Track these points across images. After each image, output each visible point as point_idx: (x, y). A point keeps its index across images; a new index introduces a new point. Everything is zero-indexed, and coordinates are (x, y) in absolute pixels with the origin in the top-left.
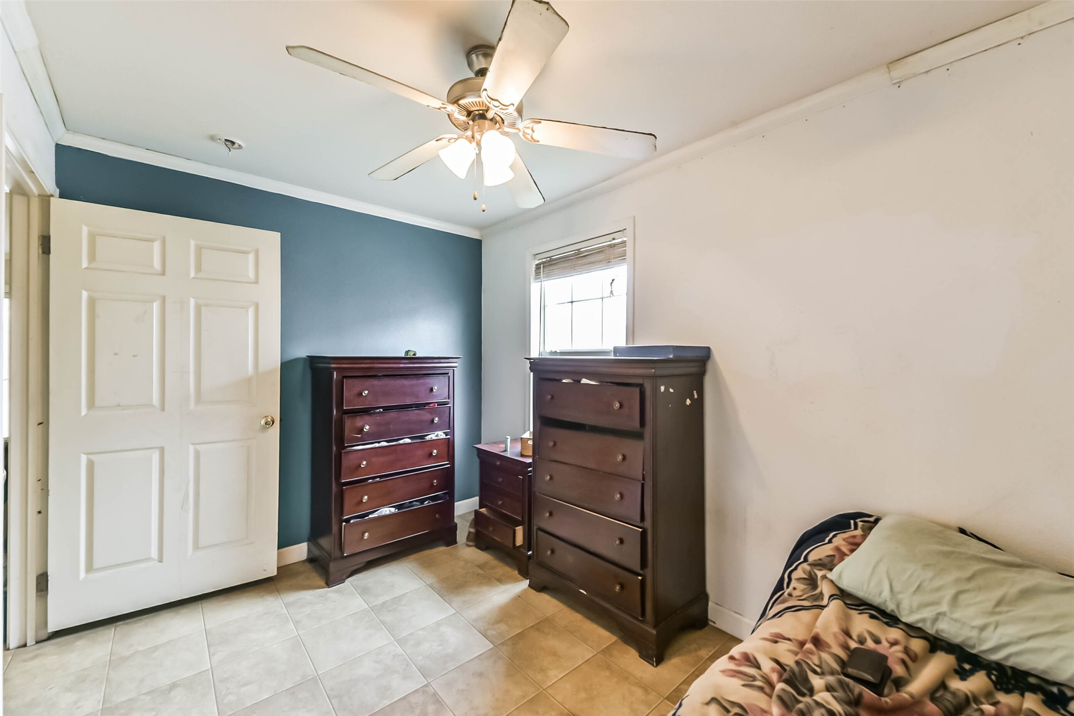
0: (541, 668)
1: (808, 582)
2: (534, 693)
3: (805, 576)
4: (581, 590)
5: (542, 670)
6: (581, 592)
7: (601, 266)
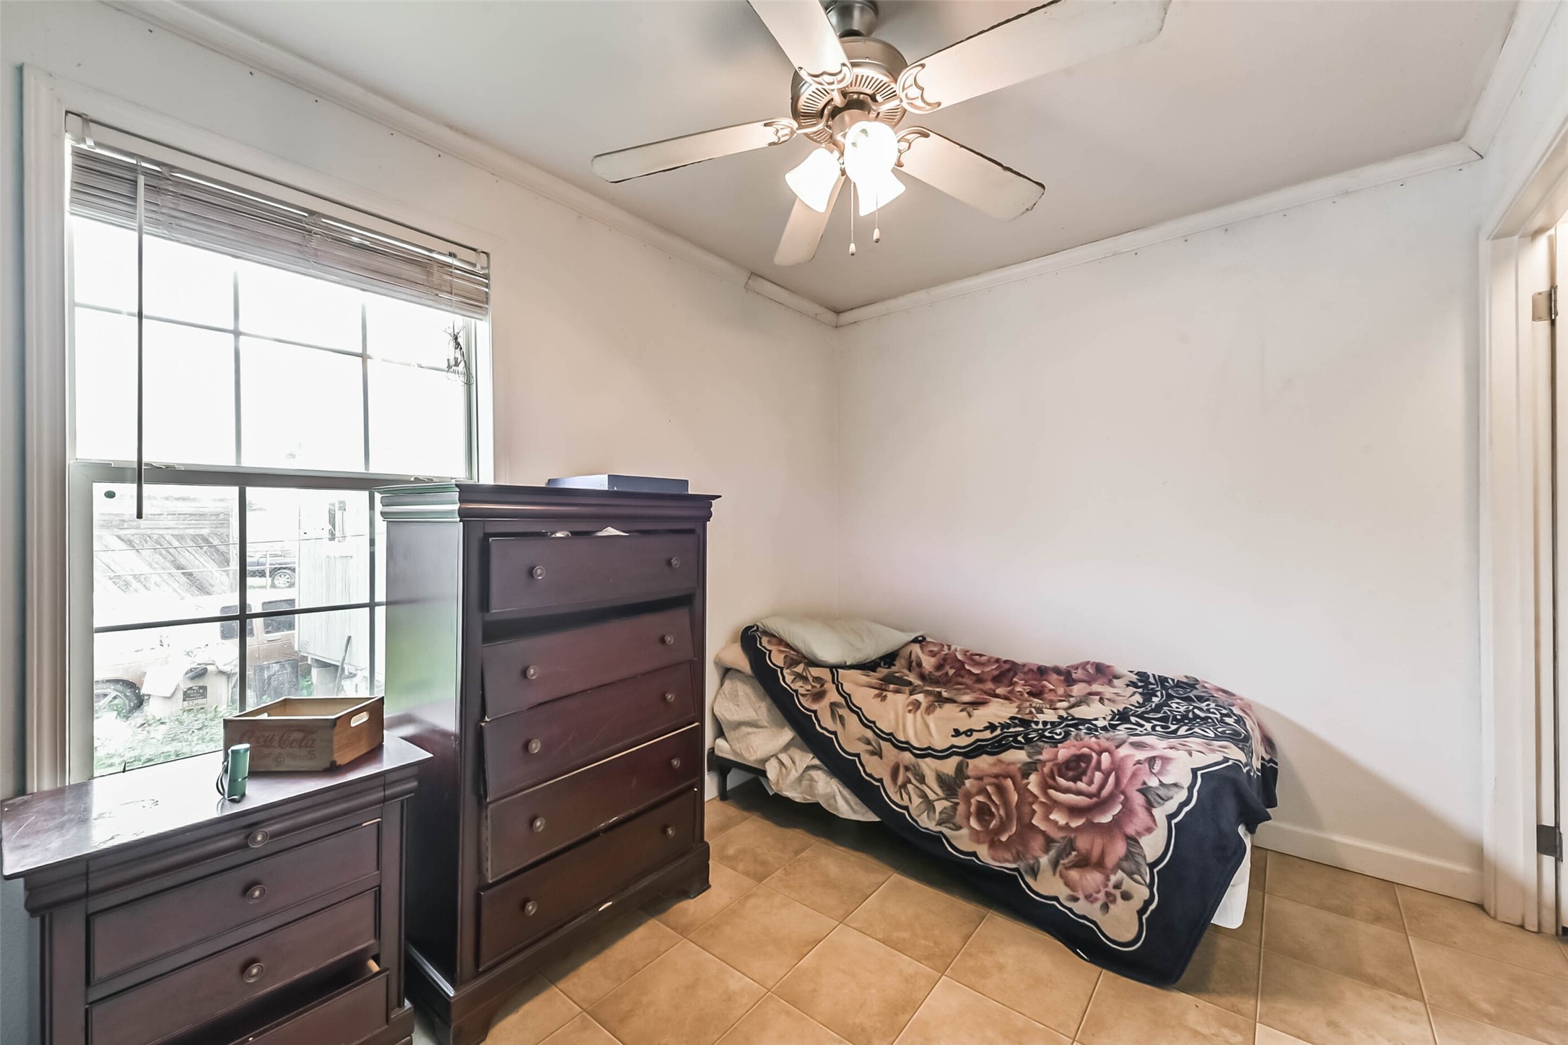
0: (724, 1001)
1: (797, 679)
2: (778, 1001)
3: (793, 677)
4: (600, 910)
5: (729, 998)
6: (603, 910)
7: (413, 293)
